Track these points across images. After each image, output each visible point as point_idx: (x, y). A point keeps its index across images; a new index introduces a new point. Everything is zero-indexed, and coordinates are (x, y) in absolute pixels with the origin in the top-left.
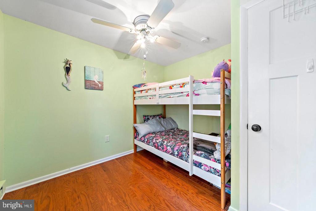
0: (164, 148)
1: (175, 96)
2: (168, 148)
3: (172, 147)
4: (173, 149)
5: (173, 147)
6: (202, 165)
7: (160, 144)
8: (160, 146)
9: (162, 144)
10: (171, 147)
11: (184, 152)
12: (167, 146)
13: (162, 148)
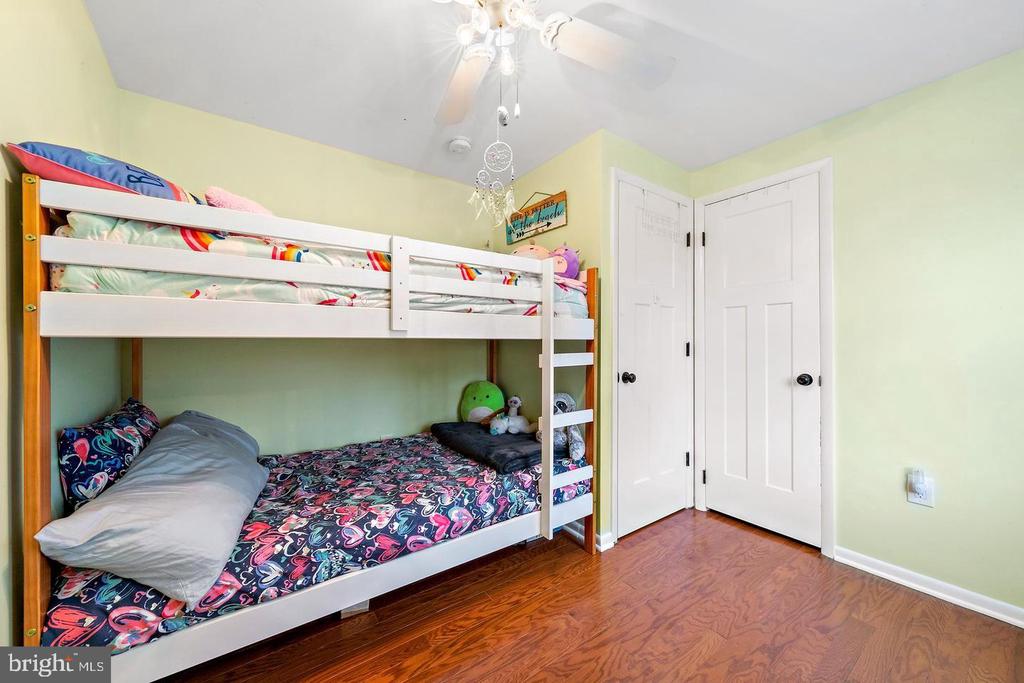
0: (436, 528)
1: (488, 307)
2: (454, 514)
3: (466, 502)
4: (474, 507)
5: (470, 498)
6: (563, 492)
7: (407, 523)
8: (415, 532)
9: (416, 521)
10: (461, 504)
11: (512, 491)
12: (446, 510)
13: (427, 534)
